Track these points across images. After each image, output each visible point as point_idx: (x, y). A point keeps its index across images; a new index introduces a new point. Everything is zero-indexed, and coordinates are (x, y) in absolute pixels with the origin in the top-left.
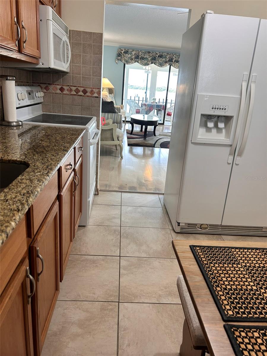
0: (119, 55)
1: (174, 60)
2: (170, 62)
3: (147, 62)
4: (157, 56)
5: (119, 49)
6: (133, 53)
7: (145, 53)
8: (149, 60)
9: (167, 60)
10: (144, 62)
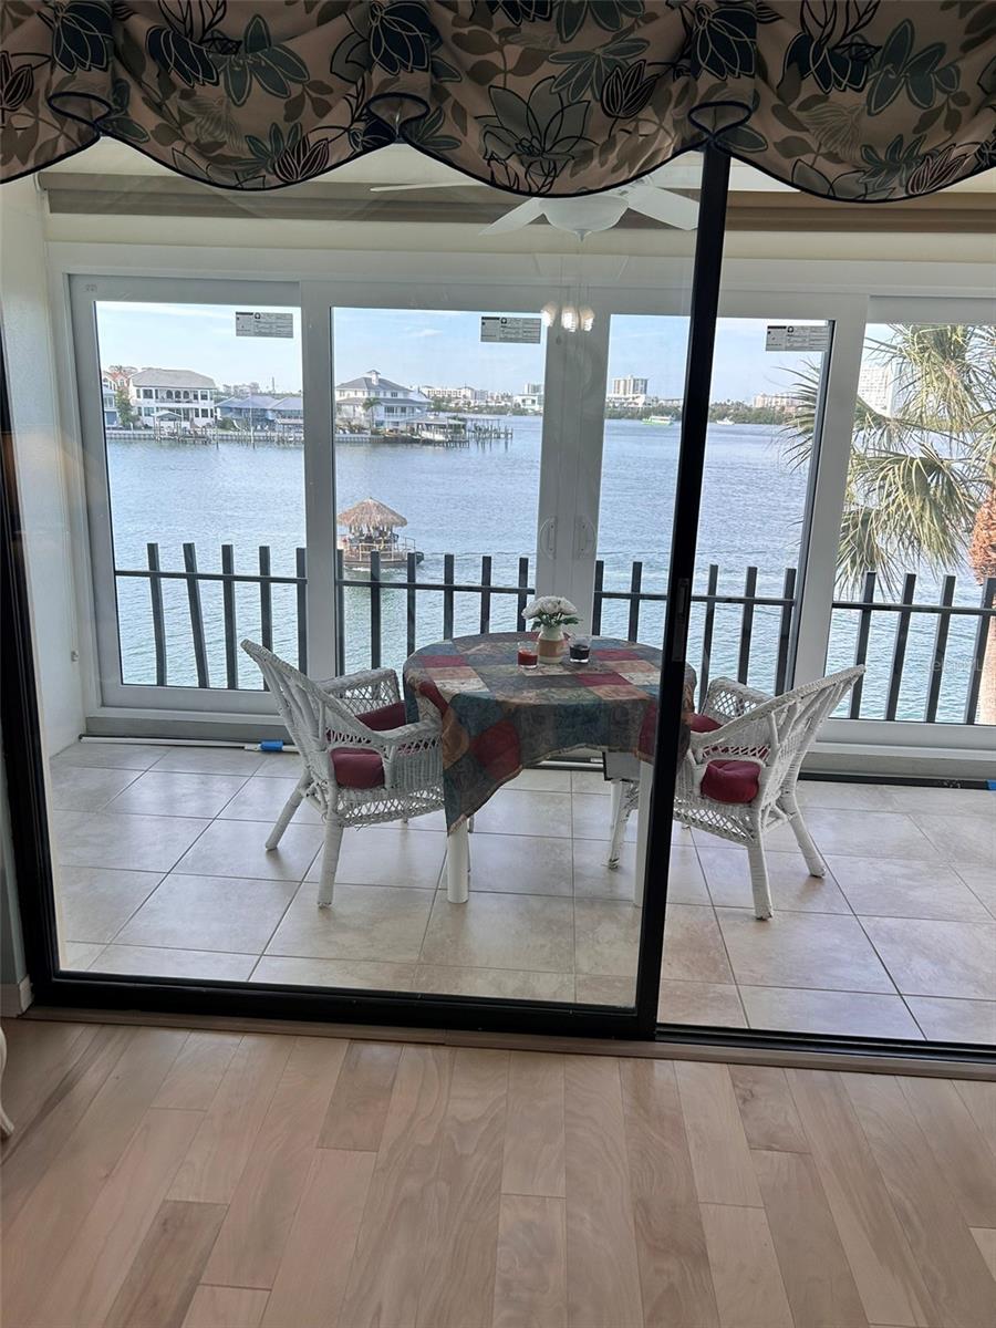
1: (788, 31)
2: (706, 80)
3: (294, 109)
8: (319, 71)
9: (641, 45)
10: (232, 128)
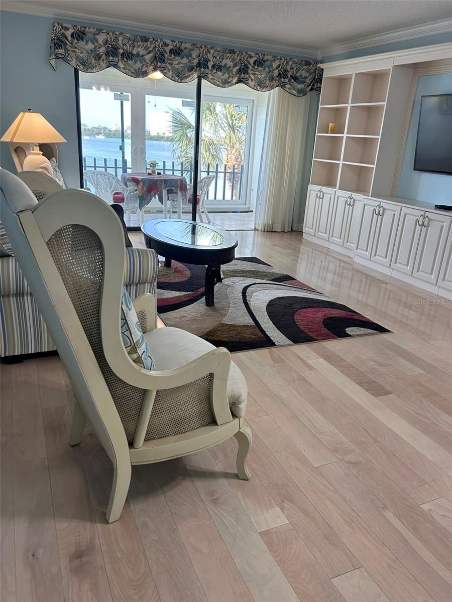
0: (59, 42)
1: (212, 63)
2: (203, 70)
3: (143, 66)
4: (167, 49)
5: (56, 24)
6: (101, 38)
7: (134, 41)
8: (148, 61)
9: (193, 63)
10: (132, 67)
